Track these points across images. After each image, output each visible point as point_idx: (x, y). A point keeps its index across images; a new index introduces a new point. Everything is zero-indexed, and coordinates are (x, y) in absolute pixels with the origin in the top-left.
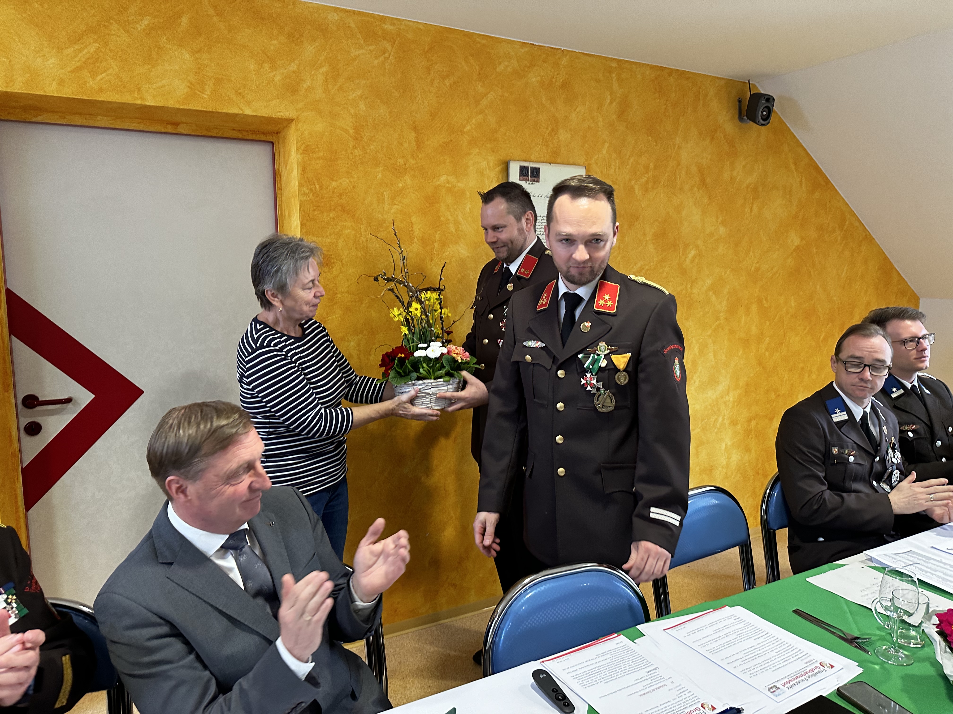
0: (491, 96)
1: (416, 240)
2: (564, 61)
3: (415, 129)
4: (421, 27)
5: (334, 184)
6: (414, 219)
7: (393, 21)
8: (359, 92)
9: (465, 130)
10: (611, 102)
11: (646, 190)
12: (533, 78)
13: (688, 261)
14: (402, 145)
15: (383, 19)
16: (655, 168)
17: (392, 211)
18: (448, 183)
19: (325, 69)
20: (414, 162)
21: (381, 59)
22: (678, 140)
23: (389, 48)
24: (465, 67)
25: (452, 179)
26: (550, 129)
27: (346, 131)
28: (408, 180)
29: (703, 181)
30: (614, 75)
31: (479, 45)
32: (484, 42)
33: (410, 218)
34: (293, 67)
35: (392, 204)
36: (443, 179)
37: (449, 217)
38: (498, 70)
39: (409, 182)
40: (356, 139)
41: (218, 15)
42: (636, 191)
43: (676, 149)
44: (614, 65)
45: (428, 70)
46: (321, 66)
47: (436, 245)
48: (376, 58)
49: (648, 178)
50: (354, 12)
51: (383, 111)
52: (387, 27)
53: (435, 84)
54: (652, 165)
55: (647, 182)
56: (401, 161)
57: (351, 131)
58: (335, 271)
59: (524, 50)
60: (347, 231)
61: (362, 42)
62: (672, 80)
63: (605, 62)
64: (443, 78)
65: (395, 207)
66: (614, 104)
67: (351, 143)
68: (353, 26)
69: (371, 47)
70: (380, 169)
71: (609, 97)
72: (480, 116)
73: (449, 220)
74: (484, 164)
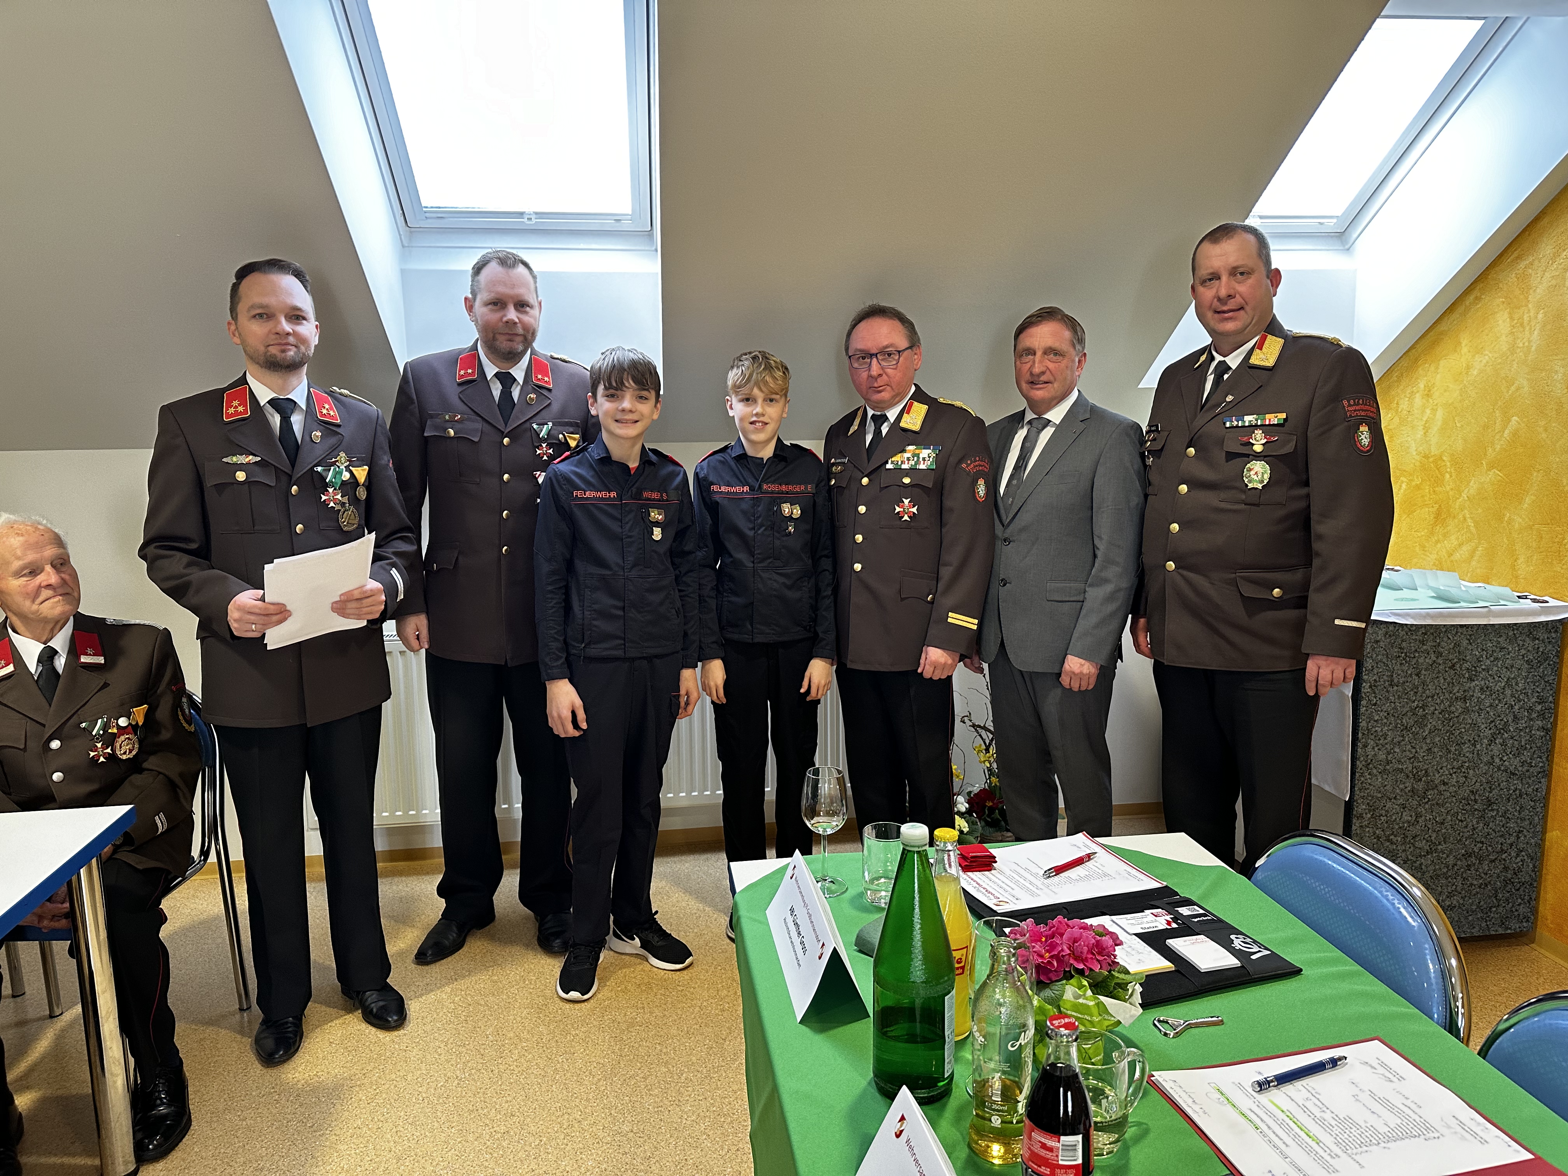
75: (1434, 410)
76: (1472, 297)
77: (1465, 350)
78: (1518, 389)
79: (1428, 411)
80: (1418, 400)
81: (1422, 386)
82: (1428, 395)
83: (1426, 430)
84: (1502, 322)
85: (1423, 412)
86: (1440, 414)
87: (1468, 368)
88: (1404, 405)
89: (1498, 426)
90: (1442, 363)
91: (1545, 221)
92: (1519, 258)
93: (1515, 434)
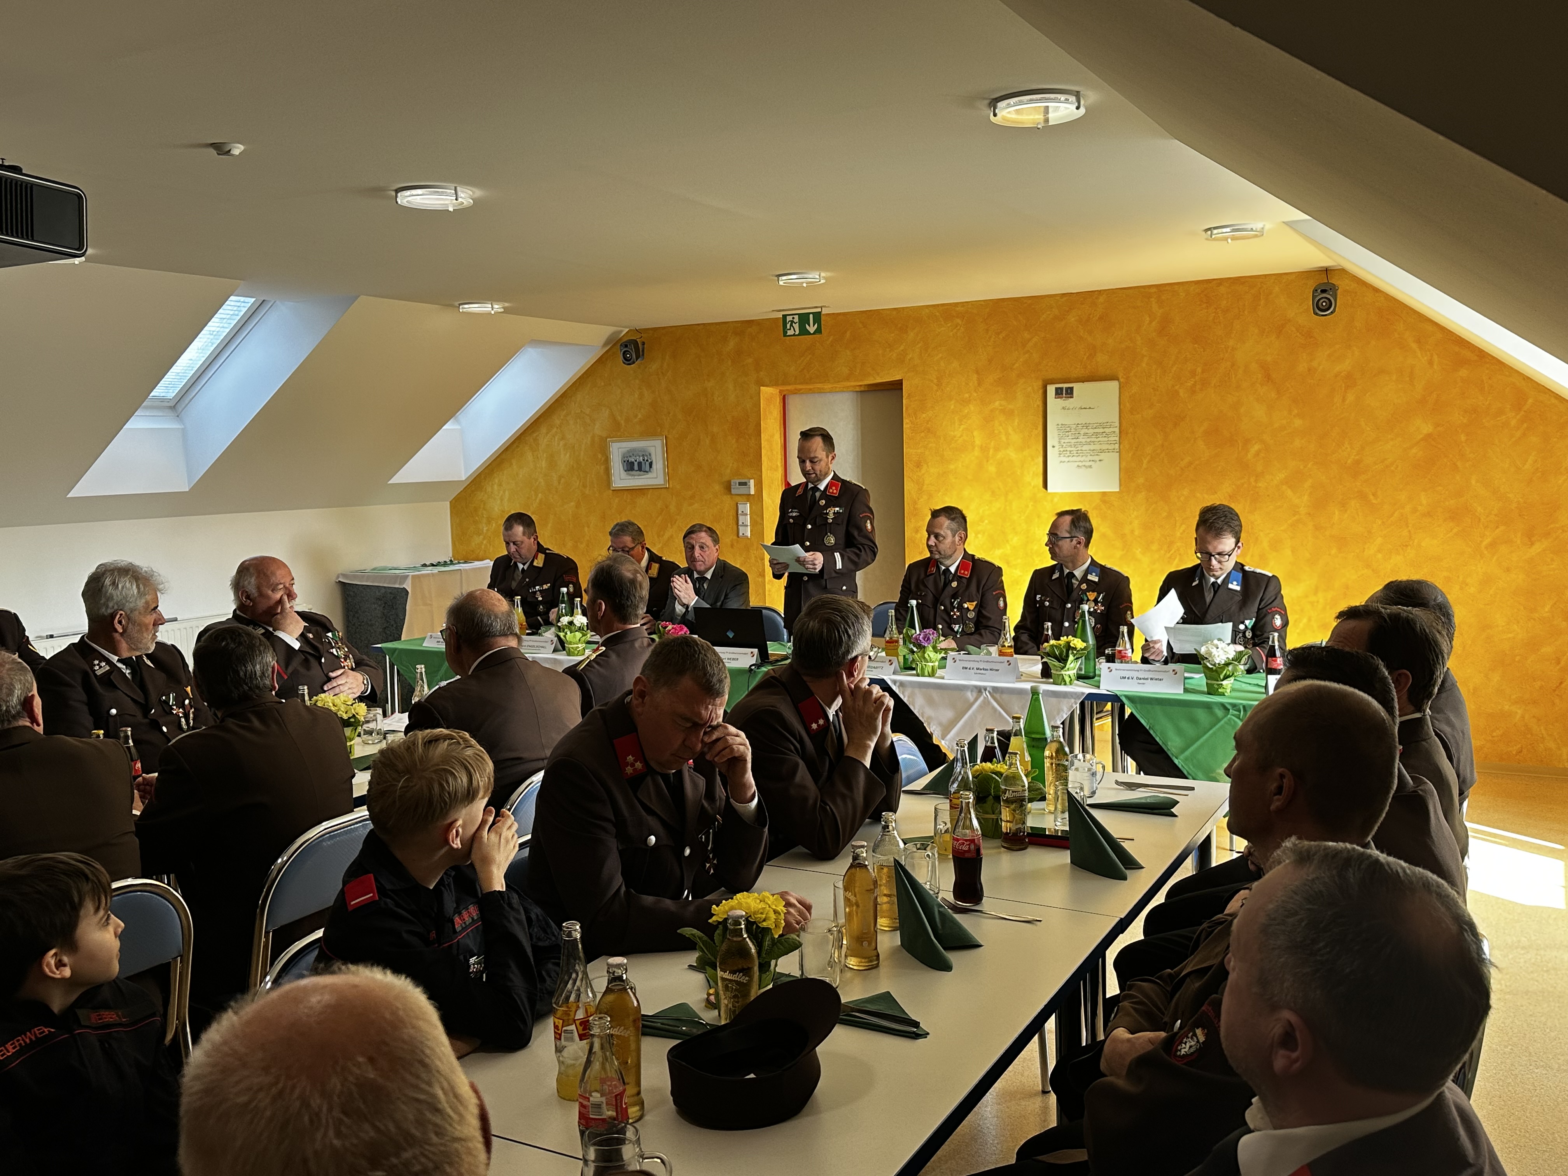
0: (1035, 339)
1: (976, 448)
2: (1101, 299)
3: (977, 372)
4: (983, 303)
5: (924, 415)
6: (976, 433)
7: (963, 304)
8: (940, 355)
9: (1015, 367)
10: (1151, 322)
11: (1193, 391)
12: (1072, 319)
13: (1250, 456)
14: (968, 384)
15: (956, 304)
16: (1203, 372)
17: (961, 429)
18: (1001, 406)
19: (920, 345)
20: (975, 395)
21: (955, 331)
22: (1231, 343)
23: (960, 323)
24: (1015, 323)
25: (1003, 403)
26: (1088, 354)
27: (932, 381)
28: (972, 407)
29: (1268, 378)
30: (1153, 299)
31: (1025, 305)
32: (1030, 301)
33: (972, 433)
34: (902, 348)
35: (961, 424)
36: (997, 403)
37: (1002, 431)
38: (1041, 319)
39: (972, 408)
40: (937, 385)
41: (864, 327)
42: (1181, 394)
43: (1229, 350)
44: (1154, 290)
45: (987, 330)
46: (918, 343)
47: (991, 451)
48: (952, 331)
49: (1195, 382)
50: (938, 305)
51: (955, 364)
52: (959, 309)
53: (992, 339)
54: (1199, 370)
55: (1194, 385)
56: (967, 395)
57: (935, 381)
58: (923, 471)
59: (1065, 298)
60: (930, 445)
61: (943, 323)
62: (1223, 289)
63: (1143, 290)
64: (998, 334)
65: (962, 427)
66: (1154, 323)
67: (935, 388)
68: (938, 314)
69: (949, 325)
70: (953, 402)
71: (1148, 319)
72: (1027, 355)
73: (1000, 432)
74: (1029, 389)
75: (504, 492)
76: (515, 445)
77: (515, 467)
78: (540, 483)
79: (502, 492)
80: (496, 487)
81: (497, 481)
82: (500, 485)
83: (502, 500)
84: (529, 456)
85: (499, 493)
86: (507, 493)
87: (517, 474)
88: (489, 489)
89: (534, 497)
90: (505, 472)
91: (541, 420)
92: (533, 432)
93: (541, 501)
